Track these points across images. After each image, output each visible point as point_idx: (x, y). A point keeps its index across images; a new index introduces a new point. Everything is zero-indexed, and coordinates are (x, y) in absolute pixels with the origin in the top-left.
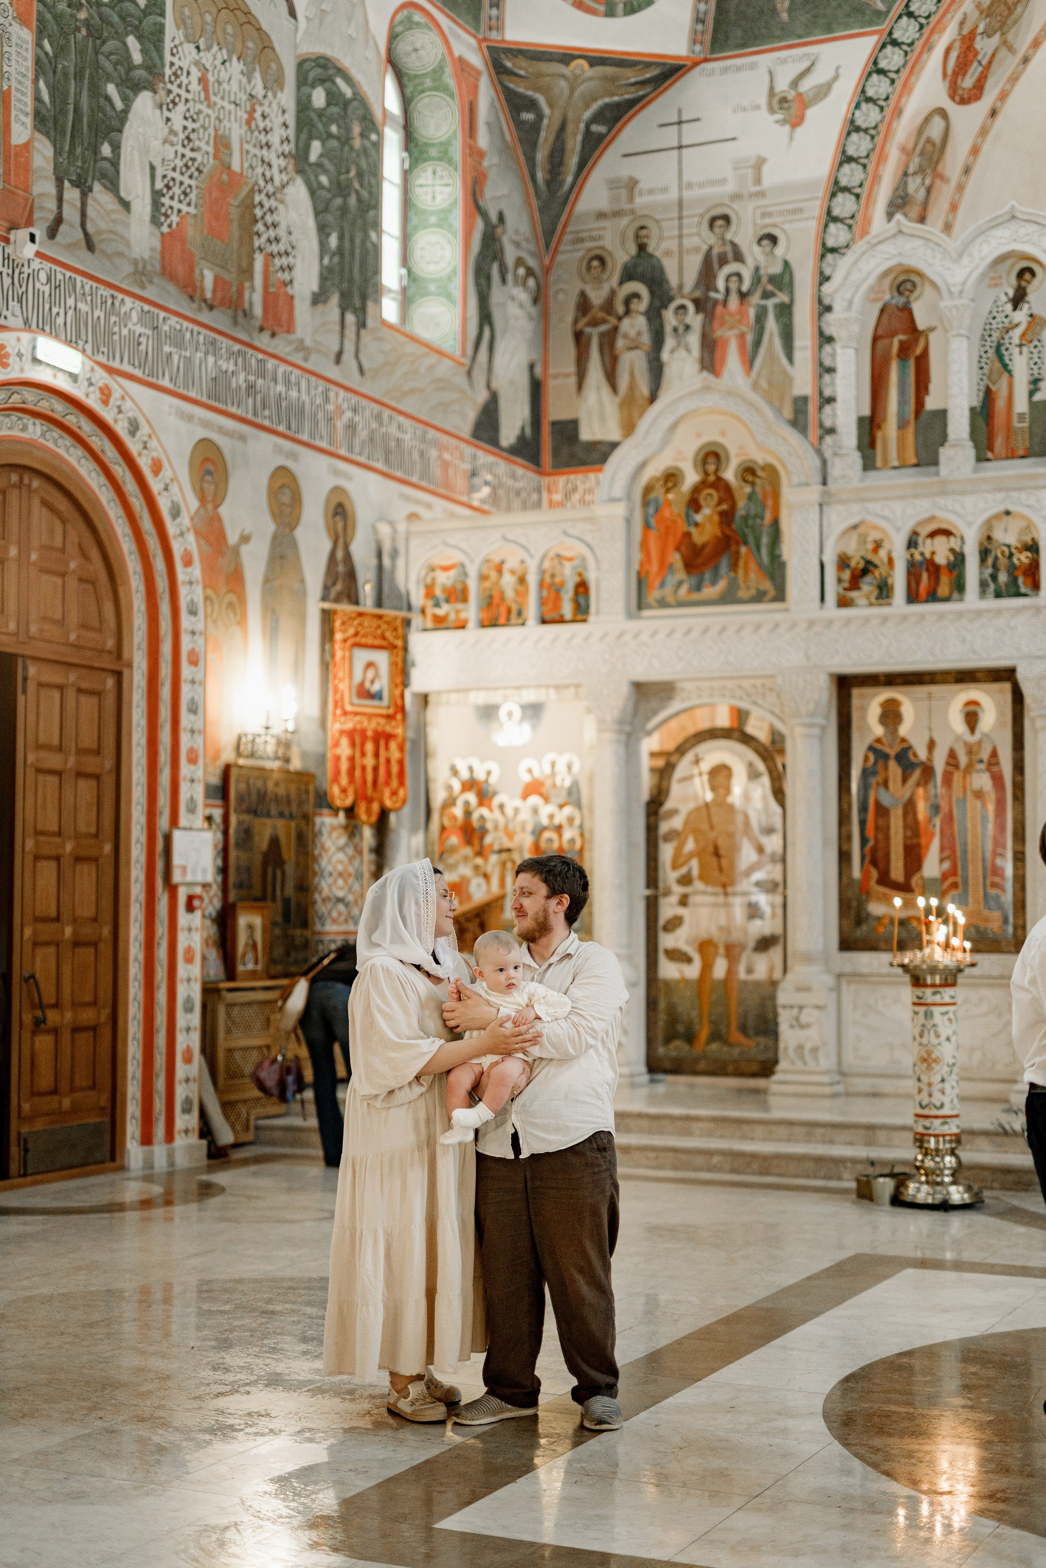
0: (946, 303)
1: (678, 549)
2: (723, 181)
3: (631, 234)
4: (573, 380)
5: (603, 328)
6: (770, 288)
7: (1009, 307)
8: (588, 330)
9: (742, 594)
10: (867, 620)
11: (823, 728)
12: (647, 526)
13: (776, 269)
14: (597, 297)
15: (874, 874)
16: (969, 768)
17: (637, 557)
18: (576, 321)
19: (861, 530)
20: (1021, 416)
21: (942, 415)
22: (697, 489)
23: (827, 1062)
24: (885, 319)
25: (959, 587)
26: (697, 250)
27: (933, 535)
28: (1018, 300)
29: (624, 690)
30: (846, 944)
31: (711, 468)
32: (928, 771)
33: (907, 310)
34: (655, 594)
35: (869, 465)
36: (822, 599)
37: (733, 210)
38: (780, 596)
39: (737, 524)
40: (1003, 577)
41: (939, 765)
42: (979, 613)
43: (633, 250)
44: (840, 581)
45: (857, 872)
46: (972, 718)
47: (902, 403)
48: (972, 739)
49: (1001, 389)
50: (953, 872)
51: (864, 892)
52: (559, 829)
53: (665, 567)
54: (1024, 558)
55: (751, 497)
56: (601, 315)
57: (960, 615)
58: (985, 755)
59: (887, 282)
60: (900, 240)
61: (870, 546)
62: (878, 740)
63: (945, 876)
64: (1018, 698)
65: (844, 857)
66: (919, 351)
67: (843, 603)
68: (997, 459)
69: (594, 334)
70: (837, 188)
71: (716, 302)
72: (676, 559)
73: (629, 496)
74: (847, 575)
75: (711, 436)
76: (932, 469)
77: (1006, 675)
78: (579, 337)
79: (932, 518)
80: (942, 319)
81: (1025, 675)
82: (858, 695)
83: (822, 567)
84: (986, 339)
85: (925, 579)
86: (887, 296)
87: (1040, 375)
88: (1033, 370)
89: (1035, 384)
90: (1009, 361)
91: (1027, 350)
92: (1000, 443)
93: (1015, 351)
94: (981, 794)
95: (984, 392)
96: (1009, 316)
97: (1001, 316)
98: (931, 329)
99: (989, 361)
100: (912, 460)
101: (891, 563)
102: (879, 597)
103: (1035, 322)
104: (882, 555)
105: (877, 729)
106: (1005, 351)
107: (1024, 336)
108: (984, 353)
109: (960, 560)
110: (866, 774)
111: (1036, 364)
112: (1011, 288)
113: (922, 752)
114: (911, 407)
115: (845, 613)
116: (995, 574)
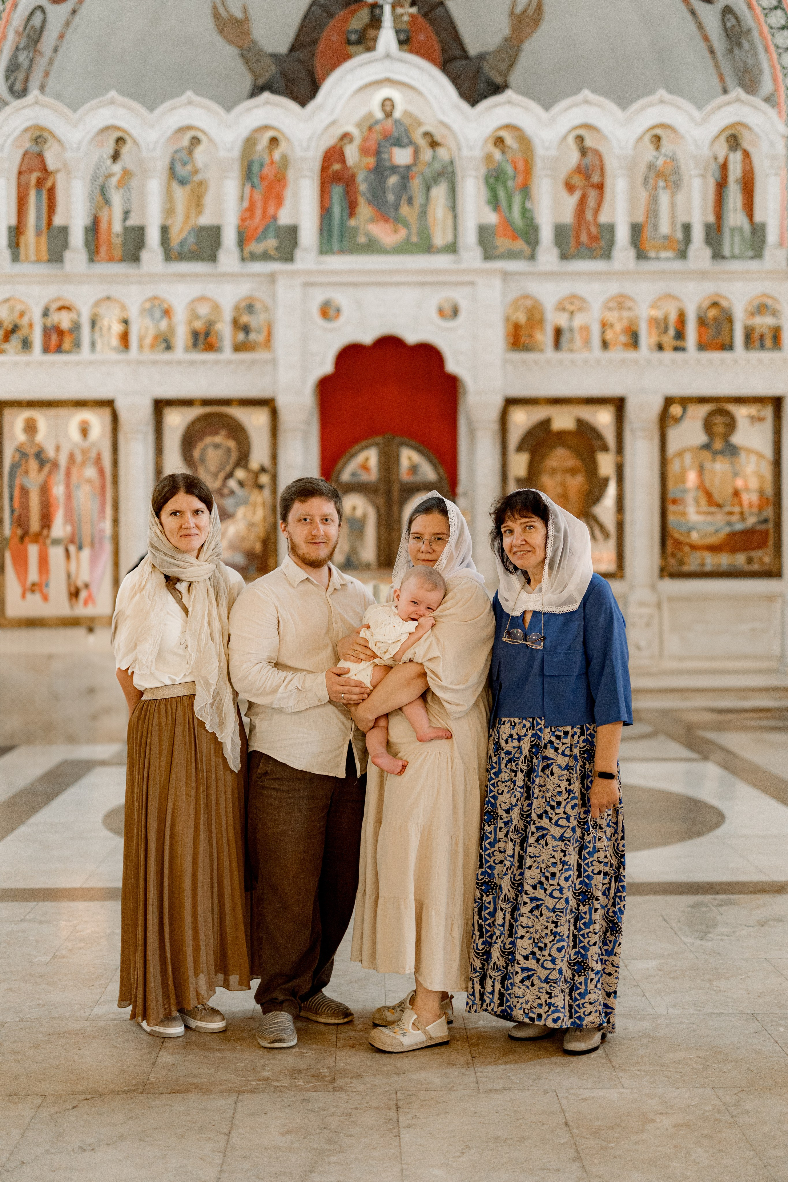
0: (69, 155)
7: (109, 162)
10: (16, 364)
16: (83, 464)
19: (11, 303)
20: (117, 236)
21: (65, 230)
24: (26, 161)
25: (77, 345)
27: (61, 308)
28: (116, 157)
32: (55, 465)
33: (40, 156)
35: (16, 258)
41: (63, 461)
42: (91, 363)
46: (84, 431)
47: (38, 218)
48: (86, 445)
49: (104, 215)
50: (73, 532)
54: (119, 328)
57: (78, 363)
58: (93, 454)
59: (28, 135)
60: (37, 108)
61: (17, 314)
62: (22, 445)
63: (67, 535)
64: (115, 418)
66: (49, 184)
68: (102, 261)
74: (1, 333)
76: (59, 265)
77: (108, 404)
79: (59, 299)
80: (65, 164)
81: (121, 405)
82: (8, 414)
84: (94, 182)
85: (54, 339)
86: (27, 145)
87: (129, 208)
88: (125, 205)
89: (126, 214)
90: (109, 198)
91: (121, 191)
92: (103, 250)
93: (113, 191)
94: (89, 481)
95: (93, 217)
96: (109, 167)
97: (104, 168)
98: (58, 171)
99: (96, 197)
100: (45, 257)
101: (31, 326)
102: (23, 348)
103: (127, 174)
104: (25, 321)
105: (21, 437)
106: (106, 191)
107: (120, 181)
108: (92, 191)
109: (76, 327)
110: (14, 467)
111: (127, 201)
112: (109, 149)
113: (51, 453)
114: (44, 222)
115: (1, 358)
116: (100, 338)
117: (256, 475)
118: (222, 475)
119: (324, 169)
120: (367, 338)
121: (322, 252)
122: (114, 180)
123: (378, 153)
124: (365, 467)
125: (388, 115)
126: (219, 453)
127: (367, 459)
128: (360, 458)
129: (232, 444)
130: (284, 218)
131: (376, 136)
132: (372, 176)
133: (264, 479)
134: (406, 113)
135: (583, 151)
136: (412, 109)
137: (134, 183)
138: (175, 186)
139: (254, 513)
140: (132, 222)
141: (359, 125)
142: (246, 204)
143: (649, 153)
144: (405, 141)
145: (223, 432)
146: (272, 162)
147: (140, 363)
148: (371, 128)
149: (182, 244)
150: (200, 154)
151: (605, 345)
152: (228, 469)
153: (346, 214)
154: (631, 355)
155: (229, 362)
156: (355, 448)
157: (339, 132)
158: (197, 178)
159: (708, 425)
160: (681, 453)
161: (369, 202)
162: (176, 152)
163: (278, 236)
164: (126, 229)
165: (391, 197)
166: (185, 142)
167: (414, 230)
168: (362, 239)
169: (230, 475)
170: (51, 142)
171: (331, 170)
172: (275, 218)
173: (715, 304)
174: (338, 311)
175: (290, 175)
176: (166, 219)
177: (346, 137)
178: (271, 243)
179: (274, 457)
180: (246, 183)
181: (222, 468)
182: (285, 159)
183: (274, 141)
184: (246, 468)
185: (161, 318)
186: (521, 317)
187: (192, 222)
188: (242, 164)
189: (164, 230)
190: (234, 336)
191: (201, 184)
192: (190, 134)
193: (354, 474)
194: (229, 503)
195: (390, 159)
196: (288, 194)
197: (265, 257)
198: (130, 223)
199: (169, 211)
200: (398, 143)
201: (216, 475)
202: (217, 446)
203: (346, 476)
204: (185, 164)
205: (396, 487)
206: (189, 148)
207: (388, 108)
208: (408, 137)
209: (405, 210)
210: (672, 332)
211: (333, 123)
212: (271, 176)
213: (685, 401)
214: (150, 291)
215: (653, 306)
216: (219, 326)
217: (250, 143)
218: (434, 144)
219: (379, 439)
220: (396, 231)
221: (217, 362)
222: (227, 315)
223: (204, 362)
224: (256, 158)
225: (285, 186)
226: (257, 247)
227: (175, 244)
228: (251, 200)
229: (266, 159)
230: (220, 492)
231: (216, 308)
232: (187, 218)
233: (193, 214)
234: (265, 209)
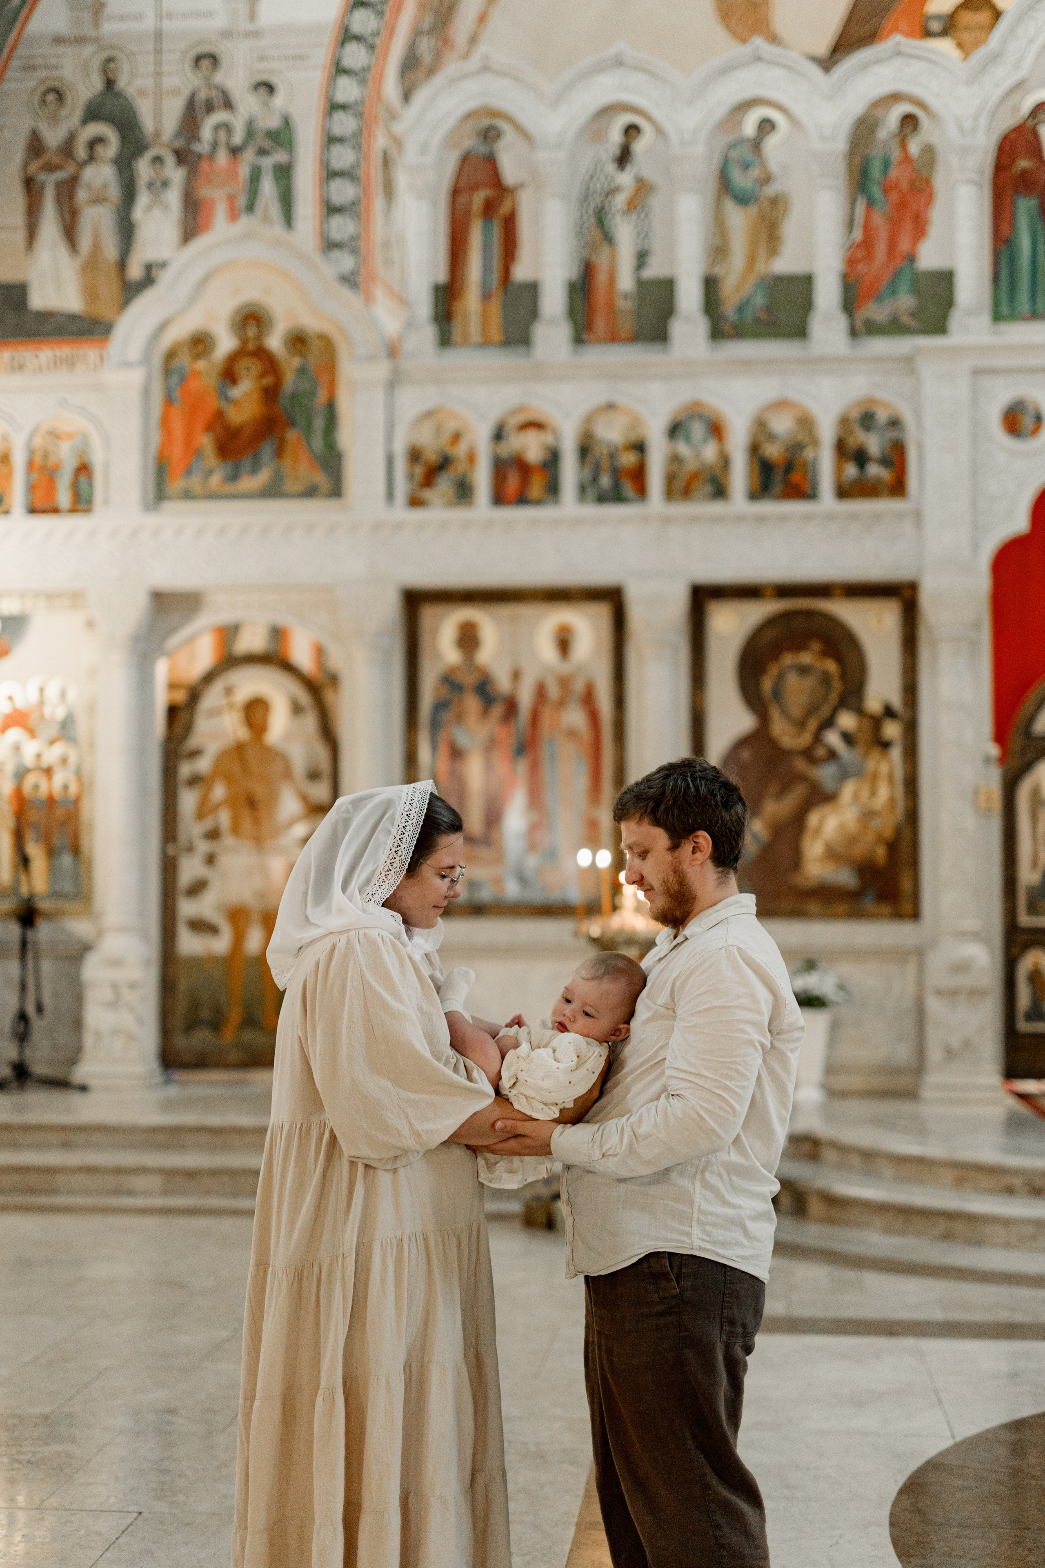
0: (541, 156)
1: (209, 428)
2: (209, 14)
3: (96, 64)
4: (20, 236)
5: (61, 175)
6: (267, 144)
7: (611, 168)
8: (42, 177)
9: (290, 486)
10: (445, 525)
12: (169, 401)
13: (274, 123)
14: (53, 137)
16: (561, 704)
17: (156, 438)
18: (26, 165)
19: (438, 417)
20: (626, 296)
21: (532, 289)
22: (233, 359)
24: (467, 169)
25: (553, 489)
26: (176, 92)
27: (526, 426)
28: (624, 157)
29: (141, 602)
31: (251, 332)
32: (511, 706)
33: (491, 161)
34: (177, 485)
35: (445, 340)
36: (390, 495)
37: (222, 48)
38: (336, 491)
39: (284, 402)
40: (605, 481)
41: (525, 698)
42: (578, 521)
43: (98, 84)
44: (411, 476)
46: (564, 644)
47: (486, 269)
48: (564, 668)
49: (602, 261)
50: (539, 824)
52: (48, 772)
53: (192, 451)
54: (628, 459)
55: (302, 371)
56: (57, 159)
57: (556, 522)
58: (579, 686)
59: (470, 127)
60: (486, 77)
61: (446, 436)
62: (453, 669)
63: (530, 830)
64: (619, 621)
66: (505, 210)
67: (415, 502)
68: (599, 341)
69: (50, 182)
70: (347, 36)
71: (200, 156)
72: (206, 442)
73: (146, 360)
74: (419, 470)
75: (251, 294)
76: (522, 351)
77: (609, 595)
78: (30, 185)
79: (521, 409)
80: (535, 175)
81: (632, 597)
82: (428, 614)
83: (390, 460)
84: (585, 204)
85: (513, 480)
86: (469, 142)
87: (646, 248)
88: (639, 242)
89: (642, 258)
90: (611, 231)
91: (634, 217)
92: (600, 324)
93: (618, 218)
94: (571, 733)
95: (584, 263)
96: (611, 177)
97: (603, 177)
98: (521, 186)
99: (588, 228)
100: (498, 337)
101: (471, 458)
102: (458, 498)
103: (643, 188)
104: (461, 451)
105: (451, 656)
106: (607, 219)
107: (630, 201)
108: (581, 219)
109: (553, 459)
110: (440, 706)
111: (643, 235)
112: (612, 147)
113: (503, 683)
114: (496, 276)
115: (418, 515)
116: (595, 480)
117: (876, 722)
118: (813, 724)
119: (1001, 168)
121: (997, 317)
122: (620, 201)
126: (809, 682)
129: (831, 666)
130: (929, 258)
133: (892, 730)
137: (656, 202)
138: (729, 206)
139: (873, 793)
140: (653, 270)
142: (858, 235)
145: (816, 646)
146: (907, 158)
147: (667, 520)
149: (741, 309)
152: (826, 711)
153: (1041, 248)
155: (830, 517)
158: (770, 191)
162: (732, 146)
163: (916, 290)
164: (642, 285)
166: (749, 128)
169: (829, 723)
170: (509, 136)
171: (1014, 170)
172: (911, 258)
175: (939, 181)
176: (713, 264)
178: (905, 302)
179: (910, 690)
180: (859, 198)
181: (811, 710)
182: (929, 151)
183: (909, 122)
184: (858, 709)
185: (705, 441)
187: (761, 268)
189: (710, 285)
190: (839, 471)
191: (776, 201)
192: (759, 113)
194: (825, 774)
196: (937, 215)
198: (651, 272)
199: (719, 251)
201: (801, 724)
202: (803, 670)
203: (1041, 725)
204: (746, 167)
206: (756, 138)
211: (1019, 85)
212: (904, 184)
214: (686, 392)
216: (808, 454)
217: (865, 126)
221: (807, 518)
222: (827, 433)
223: (784, 518)
224: (876, 153)
225: (929, 200)
226: (877, 312)
227: (729, 309)
228: (867, 227)
229: (896, 154)
230: (808, 754)
231: (806, 423)
232: (751, 262)
233: (762, 253)
234: (892, 244)
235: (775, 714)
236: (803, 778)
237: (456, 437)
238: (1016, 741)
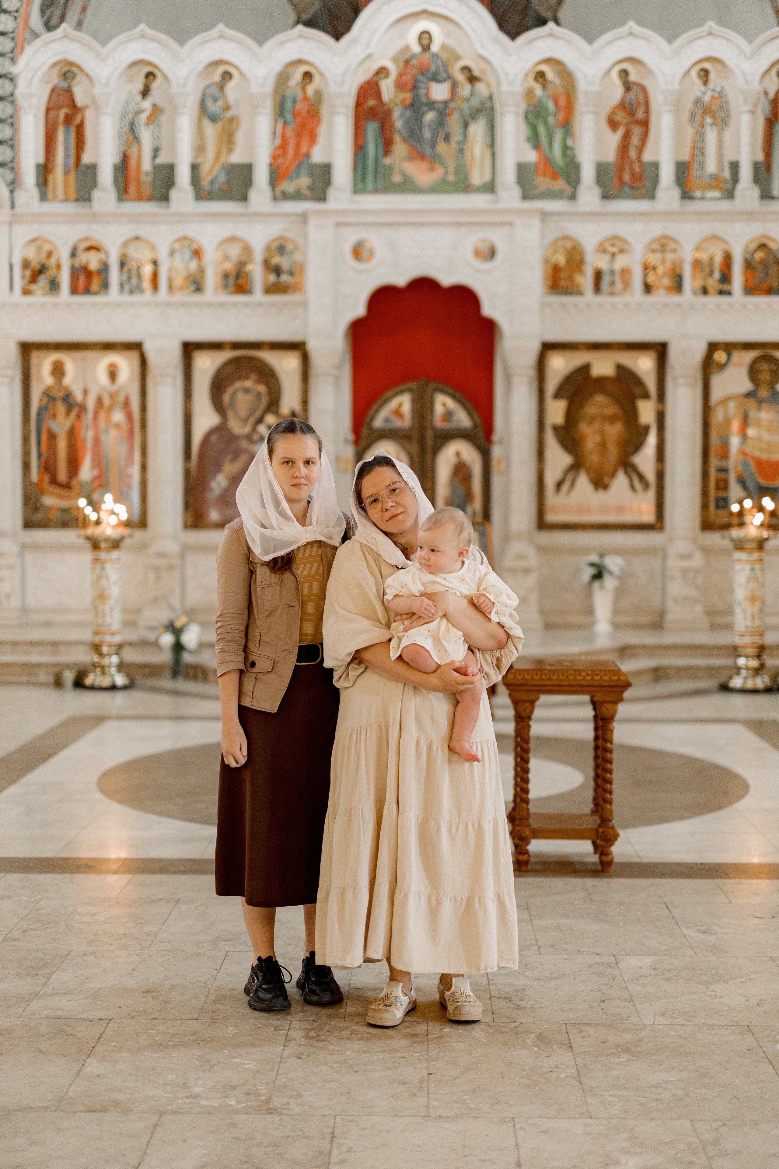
0: (97, 90)
7: (139, 98)
10: (43, 305)
11: (12, 378)
15: (47, 478)
16: (110, 409)
19: (39, 242)
20: (147, 174)
21: (93, 168)
23: (15, 603)
24: (55, 96)
25: (105, 286)
27: (89, 249)
28: (145, 92)
30: (28, 524)
32: (82, 408)
33: (69, 91)
35: (43, 197)
36: (11, 288)
40: (134, 281)
41: (91, 404)
42: (119, 305)
44: (23, 277)
45: (34, 475)
46: (113, 375)
47: (67, 155)
48: (114, 388)
49: (133, 153)
50: (100, 476)
51: (40, 490)
54: (148, 269)
57: (106, 305)
58: (121, 398)
59: (56, 70)
60: (66, 42)
61: (44, 254)
62: (50, 388)
63: (94, 479)
64: (143, 362)
65: (26, 466)
66: (78, 121)
67: (26, 292)
68: (132, 199)
74: (28, 273)
76: (86, 204)
77: (136, 347)
79: (87, 239)
80: (94, 101)
81: (149, 348)
82: (35, 357)
83: (11, 266)
84: (123, 119)
85: (82, 279)
86: (56, 80)
87: (159, 145)
88: (154, 142)
89: (156, 151)
90: (139, 135)
91: (151, 127)
92: (132, 189)
93: (142, 127)
94: (117, 426)
95: (121, 155)
96: (138, 104)
97: (133, 104)
98: (86, 107)
99: (125, 134)
100: (73, 196)
101: (58, 266)
102: (51, 290)
103: (156, 110)
104: (52, 261)
105: (49, 380)
106: (136, 128)
107: (149, 118)
108: (121, 128)
109: (105, 268)
110: (41, 411)
111: (157, 138)
112: (139, 85)
113: (79, 396)
114: (72, 160)
115: (28, 299)
116: (129, 279)
118: (252, 421)
119: (358, 105)
120: (401, 280)
121: (356, 191)
123: (414, 88)
124: (398, 413)
125: (426, 48)
126: (250, 397)
127: (400, 405)
128: (394, 404)
129: (262, 388)
130: (318, 156)
131: (412, 71)
132: (408, 113)
134: (444, 47)
135: (628, 87)
136: (449, 42)
137: (164, 119)
138: (206, 122)
141: (395, 60)
142: (278, 142)
143: (696, 87)
144: (443, 75)
145: (254, 377)
146: (305, 98)
147: (169, 304)
148: (407, 62)
149: (212, 182)
150: (231, 89)
151: (648, 288)
152: (258, 414)
153: (381, 152)
154: (675, 298)
155: (260, 304)
156: (388, 394)
157: (375, 67)
158: (229, 114)
159: (753, 372)
160: (725, 401)
161: (405, 140)
162: (207, 87)
163: (311, 174)
164: (155, 167)
165: (427, 134)
166: (217, 77)
167: (451, 169)
168: (397, 178)
169: (260, 421)
170: (80, 77)
171: (366, 106)
172: (308, 156)
173: (763, 246)
174: (371, 253)
175: (324, 111)
176: (197, 156)
177: (382, 71)
178: (304, 181)
179: (305, 402)
180: (279, 120)
181: (251, 413)
182: (318, 93)
183: (308, 76)
184: (276, 413)
185: (191, 259)
186: (561, 259)
187: (223, 159)
188: (274, 99)
189: (195, 168)
190: (265, 279)
191: (232, 120)
192: (221, 69)
193: (387, 421)
195: (428, 94)
196: (322, 130)
197: (298, 196)
198: (159, 161)
199: (200, 149)
200: (435, 78)
201: (245, 421)
202: (247, 391)
203: (378, 422)
204: (215, 100)
205: (430, 434)
206: (221, 82)
207: (425, 42)
208: (446, 72)
209: (442, 148)
210: (717, 275)
211: (369, 57)
212: (304, 113)
213: (729, 347)
214: (180, 231)
215: (698, 249)
216: (249, 267)
217: (283, 78)
218: (472, 79)
219: (413, 385)
220: (432, 170)
221: (247, 304)
222: (259, 256)
223: (234, 305)
224: (289, 93)
225: (318, 123)
226: (289, 186)
227: (205, 183)
228: (284, 137)
229: (300, 95)
230: (249, 438)
231: (247, 249)
232: (218, 156)
233: (224, 151)
234: (298, 146)
235: (230, 414)
236: (246, 451)
237: (49, 255)
238: (364, 432)
